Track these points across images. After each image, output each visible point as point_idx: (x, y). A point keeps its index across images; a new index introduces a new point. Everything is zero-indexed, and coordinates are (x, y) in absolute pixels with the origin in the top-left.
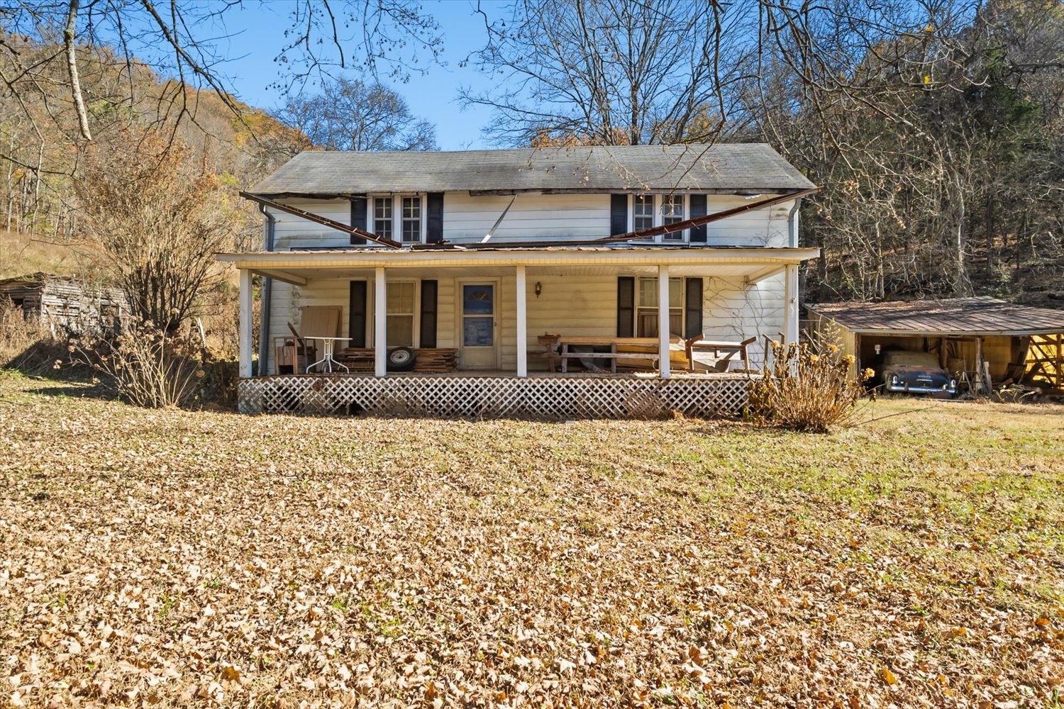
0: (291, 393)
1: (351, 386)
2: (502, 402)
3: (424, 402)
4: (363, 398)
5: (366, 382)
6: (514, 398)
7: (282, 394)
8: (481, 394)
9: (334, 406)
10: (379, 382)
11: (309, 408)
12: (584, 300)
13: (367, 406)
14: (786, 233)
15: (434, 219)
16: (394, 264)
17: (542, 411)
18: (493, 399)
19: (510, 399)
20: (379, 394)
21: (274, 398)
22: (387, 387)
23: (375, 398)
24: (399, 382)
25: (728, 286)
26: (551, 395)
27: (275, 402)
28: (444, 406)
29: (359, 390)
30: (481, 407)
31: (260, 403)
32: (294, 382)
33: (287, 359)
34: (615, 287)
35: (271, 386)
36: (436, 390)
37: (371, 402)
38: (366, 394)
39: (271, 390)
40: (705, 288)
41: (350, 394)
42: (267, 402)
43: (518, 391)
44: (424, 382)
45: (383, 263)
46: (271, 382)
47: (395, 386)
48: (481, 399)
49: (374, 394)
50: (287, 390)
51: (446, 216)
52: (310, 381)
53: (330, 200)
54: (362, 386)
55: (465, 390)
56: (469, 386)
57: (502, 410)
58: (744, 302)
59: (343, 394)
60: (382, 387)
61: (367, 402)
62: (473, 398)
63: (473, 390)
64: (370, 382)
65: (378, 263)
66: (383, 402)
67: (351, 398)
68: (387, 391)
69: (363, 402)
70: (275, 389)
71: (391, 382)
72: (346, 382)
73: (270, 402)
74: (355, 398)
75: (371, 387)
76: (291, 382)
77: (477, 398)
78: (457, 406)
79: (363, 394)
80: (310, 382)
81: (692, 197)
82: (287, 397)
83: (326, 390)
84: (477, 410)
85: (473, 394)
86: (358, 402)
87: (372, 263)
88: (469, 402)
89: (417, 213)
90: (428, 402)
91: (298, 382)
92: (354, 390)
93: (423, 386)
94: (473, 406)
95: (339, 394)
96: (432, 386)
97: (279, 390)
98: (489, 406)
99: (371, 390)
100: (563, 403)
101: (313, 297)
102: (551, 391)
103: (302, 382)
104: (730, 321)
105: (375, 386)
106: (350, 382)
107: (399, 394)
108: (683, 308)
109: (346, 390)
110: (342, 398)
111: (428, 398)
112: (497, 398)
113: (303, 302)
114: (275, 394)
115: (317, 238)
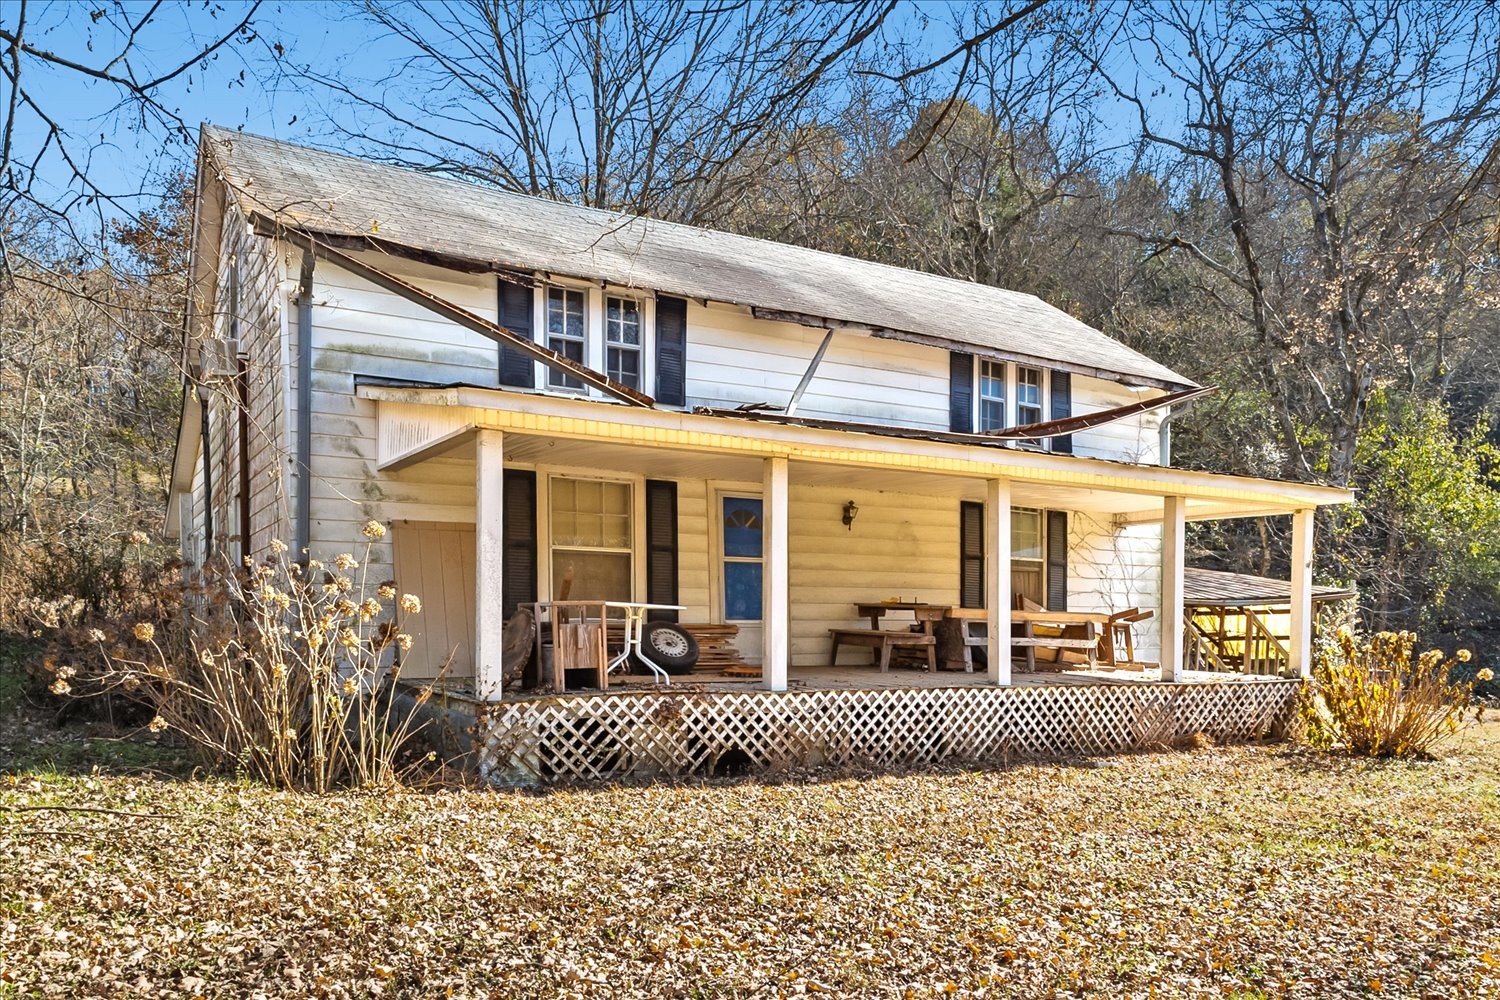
0: (605, 734)
1: (729, 712)
2: (977, 734)
3: (858, 741)
4: (751, 738)
5: (759, 703)
6: (995, 726)
7: (587, 735)
8: (948, 722)
9: (695, 757)
10: (782, 702)
11: (643, 765)
12: (915, 539)
13: (758, 754)
14: (1157, 450)
15: (672, 352)
16: (807, 454)
17: (1031, 745)
18: (966, 729)
19: (989, 727)
20: (781, 727)
21: (569, 745)
22: (796, 711)
23: (773, 736)
24: (819, 701)
25: (1096, 528)
26: (1044, 716)
27: (569, 755)
28: (890, 747)
29: (743, 720)
30: (947, 743)
31: (534, 761)
32: (614, 706)
33: (583, 654)
34: (956, 518)
35: (560, 717)
36: (879, 716)
37: (766, 744)
38: (758, 728)
39: (560, 726)
40: (1069, 530)
41: (728, 729)
42: (551, 755)
43: (1002, 711)
44: (860, 700)
45: (787, 450)
46: (559, 708)
47: (811, 710)
48: (947, 730)
49: (773, 728)
50: (596, 725)
51: (692, 351)
52: (644, 705)
53: (471, 276)
54: (751, 712)
55: (923, 714)
56: (930, 706)
57: (977, 749)
58: (1112, 554)
59: (713, 729)
60: (788, 712)
61: (759, 745)
62: (935, 729)
63: (936, 714)
64: (767, 703)
65: (777, 448)
66: (788, 744)
67: (727, 738)
68: (795, 720)
69: (750, 745)
70: (569, 726)
71: (804, 701)
72: (721, 703)
73: (559, 755)
74: (735, 737)
75: (767, 711)
76: (605, 707)
77: (941, 729)
78: (910, 746)
79: (751, 729)
80: (648, 705)
81: (1054, 374)
82: (596, 743)
83: (681, 722)
84: (940, 751)
85: (935, 722)
86: (743, 746)
87: (767, 448)
88: (928, 737)
89: (634, 335)
90: (864, 740)
91: (623, 705)
92: (736, 721)
93: (859, 708)
94: (934, 745)
95: (704, 730)
96: (872, 709)
97: (577, 726)
98: (959, 743)
99: (766, 719)
100: (1059, 729)
101: (416, 501)
102: (1045, 709)
103: (630, 706)
104: (1095, 585)
105: (774, 711)
106: (728, 704)
107: (818, 727)
108: (1044, 560)
109: (720, 721)
110: (712, 738)
111: (865, 732)
112: (972, 727)
113: (395, 511)
114: (569, 736)
115: (421, 358)
